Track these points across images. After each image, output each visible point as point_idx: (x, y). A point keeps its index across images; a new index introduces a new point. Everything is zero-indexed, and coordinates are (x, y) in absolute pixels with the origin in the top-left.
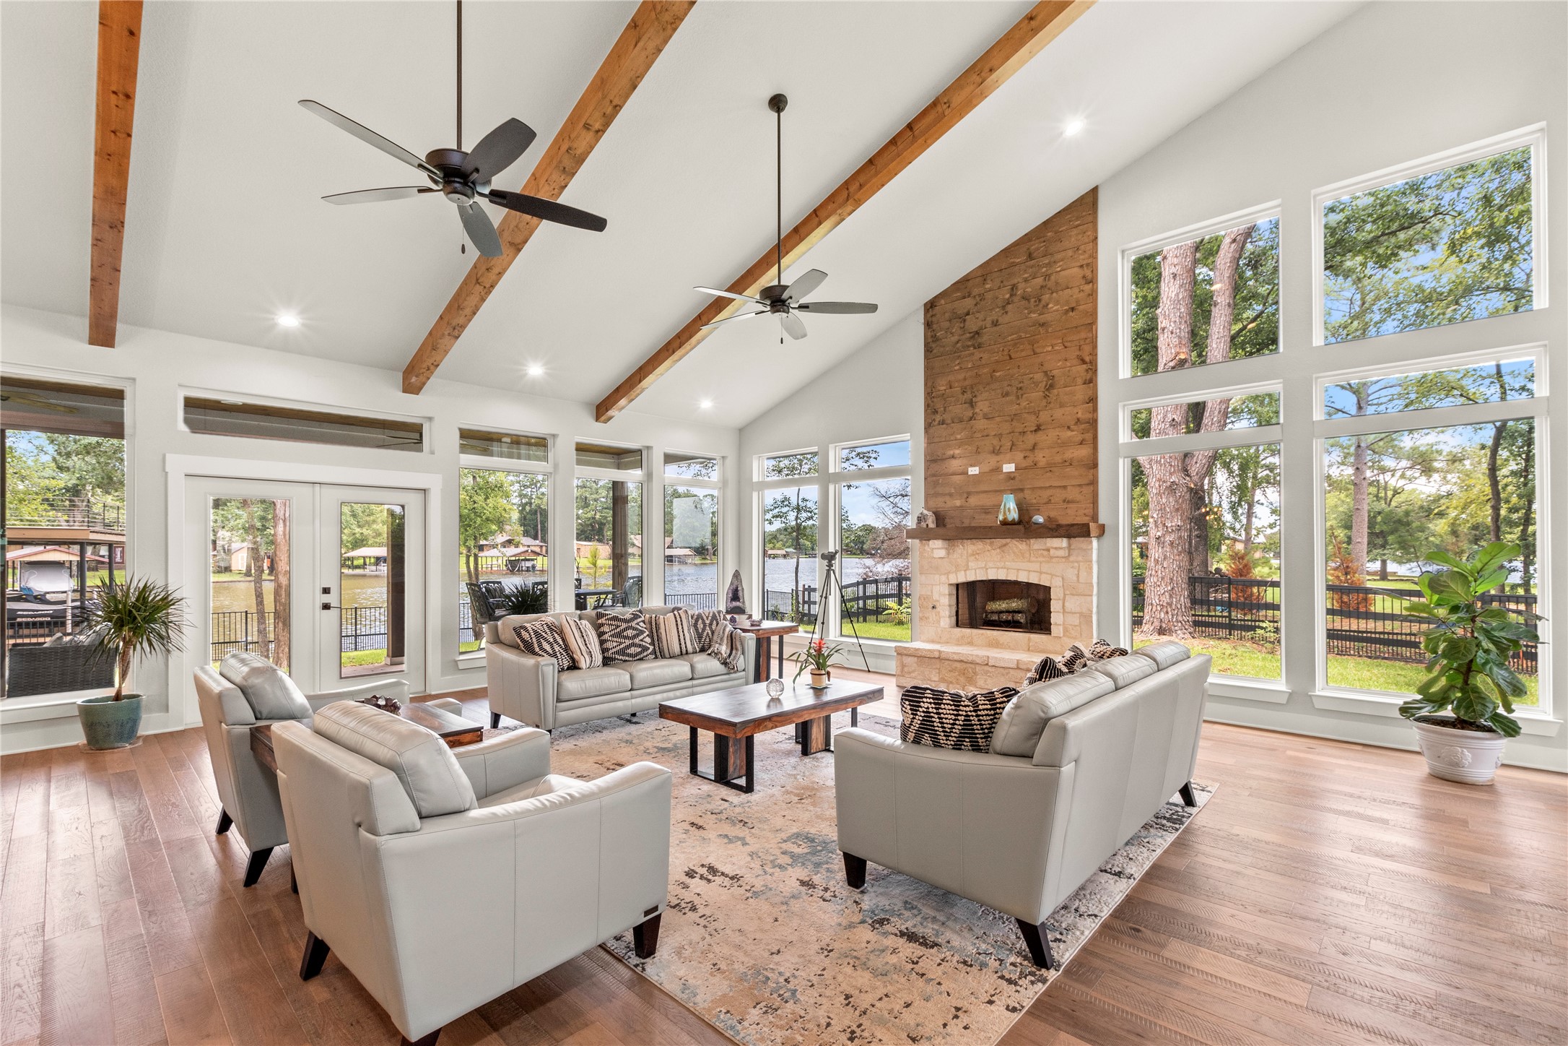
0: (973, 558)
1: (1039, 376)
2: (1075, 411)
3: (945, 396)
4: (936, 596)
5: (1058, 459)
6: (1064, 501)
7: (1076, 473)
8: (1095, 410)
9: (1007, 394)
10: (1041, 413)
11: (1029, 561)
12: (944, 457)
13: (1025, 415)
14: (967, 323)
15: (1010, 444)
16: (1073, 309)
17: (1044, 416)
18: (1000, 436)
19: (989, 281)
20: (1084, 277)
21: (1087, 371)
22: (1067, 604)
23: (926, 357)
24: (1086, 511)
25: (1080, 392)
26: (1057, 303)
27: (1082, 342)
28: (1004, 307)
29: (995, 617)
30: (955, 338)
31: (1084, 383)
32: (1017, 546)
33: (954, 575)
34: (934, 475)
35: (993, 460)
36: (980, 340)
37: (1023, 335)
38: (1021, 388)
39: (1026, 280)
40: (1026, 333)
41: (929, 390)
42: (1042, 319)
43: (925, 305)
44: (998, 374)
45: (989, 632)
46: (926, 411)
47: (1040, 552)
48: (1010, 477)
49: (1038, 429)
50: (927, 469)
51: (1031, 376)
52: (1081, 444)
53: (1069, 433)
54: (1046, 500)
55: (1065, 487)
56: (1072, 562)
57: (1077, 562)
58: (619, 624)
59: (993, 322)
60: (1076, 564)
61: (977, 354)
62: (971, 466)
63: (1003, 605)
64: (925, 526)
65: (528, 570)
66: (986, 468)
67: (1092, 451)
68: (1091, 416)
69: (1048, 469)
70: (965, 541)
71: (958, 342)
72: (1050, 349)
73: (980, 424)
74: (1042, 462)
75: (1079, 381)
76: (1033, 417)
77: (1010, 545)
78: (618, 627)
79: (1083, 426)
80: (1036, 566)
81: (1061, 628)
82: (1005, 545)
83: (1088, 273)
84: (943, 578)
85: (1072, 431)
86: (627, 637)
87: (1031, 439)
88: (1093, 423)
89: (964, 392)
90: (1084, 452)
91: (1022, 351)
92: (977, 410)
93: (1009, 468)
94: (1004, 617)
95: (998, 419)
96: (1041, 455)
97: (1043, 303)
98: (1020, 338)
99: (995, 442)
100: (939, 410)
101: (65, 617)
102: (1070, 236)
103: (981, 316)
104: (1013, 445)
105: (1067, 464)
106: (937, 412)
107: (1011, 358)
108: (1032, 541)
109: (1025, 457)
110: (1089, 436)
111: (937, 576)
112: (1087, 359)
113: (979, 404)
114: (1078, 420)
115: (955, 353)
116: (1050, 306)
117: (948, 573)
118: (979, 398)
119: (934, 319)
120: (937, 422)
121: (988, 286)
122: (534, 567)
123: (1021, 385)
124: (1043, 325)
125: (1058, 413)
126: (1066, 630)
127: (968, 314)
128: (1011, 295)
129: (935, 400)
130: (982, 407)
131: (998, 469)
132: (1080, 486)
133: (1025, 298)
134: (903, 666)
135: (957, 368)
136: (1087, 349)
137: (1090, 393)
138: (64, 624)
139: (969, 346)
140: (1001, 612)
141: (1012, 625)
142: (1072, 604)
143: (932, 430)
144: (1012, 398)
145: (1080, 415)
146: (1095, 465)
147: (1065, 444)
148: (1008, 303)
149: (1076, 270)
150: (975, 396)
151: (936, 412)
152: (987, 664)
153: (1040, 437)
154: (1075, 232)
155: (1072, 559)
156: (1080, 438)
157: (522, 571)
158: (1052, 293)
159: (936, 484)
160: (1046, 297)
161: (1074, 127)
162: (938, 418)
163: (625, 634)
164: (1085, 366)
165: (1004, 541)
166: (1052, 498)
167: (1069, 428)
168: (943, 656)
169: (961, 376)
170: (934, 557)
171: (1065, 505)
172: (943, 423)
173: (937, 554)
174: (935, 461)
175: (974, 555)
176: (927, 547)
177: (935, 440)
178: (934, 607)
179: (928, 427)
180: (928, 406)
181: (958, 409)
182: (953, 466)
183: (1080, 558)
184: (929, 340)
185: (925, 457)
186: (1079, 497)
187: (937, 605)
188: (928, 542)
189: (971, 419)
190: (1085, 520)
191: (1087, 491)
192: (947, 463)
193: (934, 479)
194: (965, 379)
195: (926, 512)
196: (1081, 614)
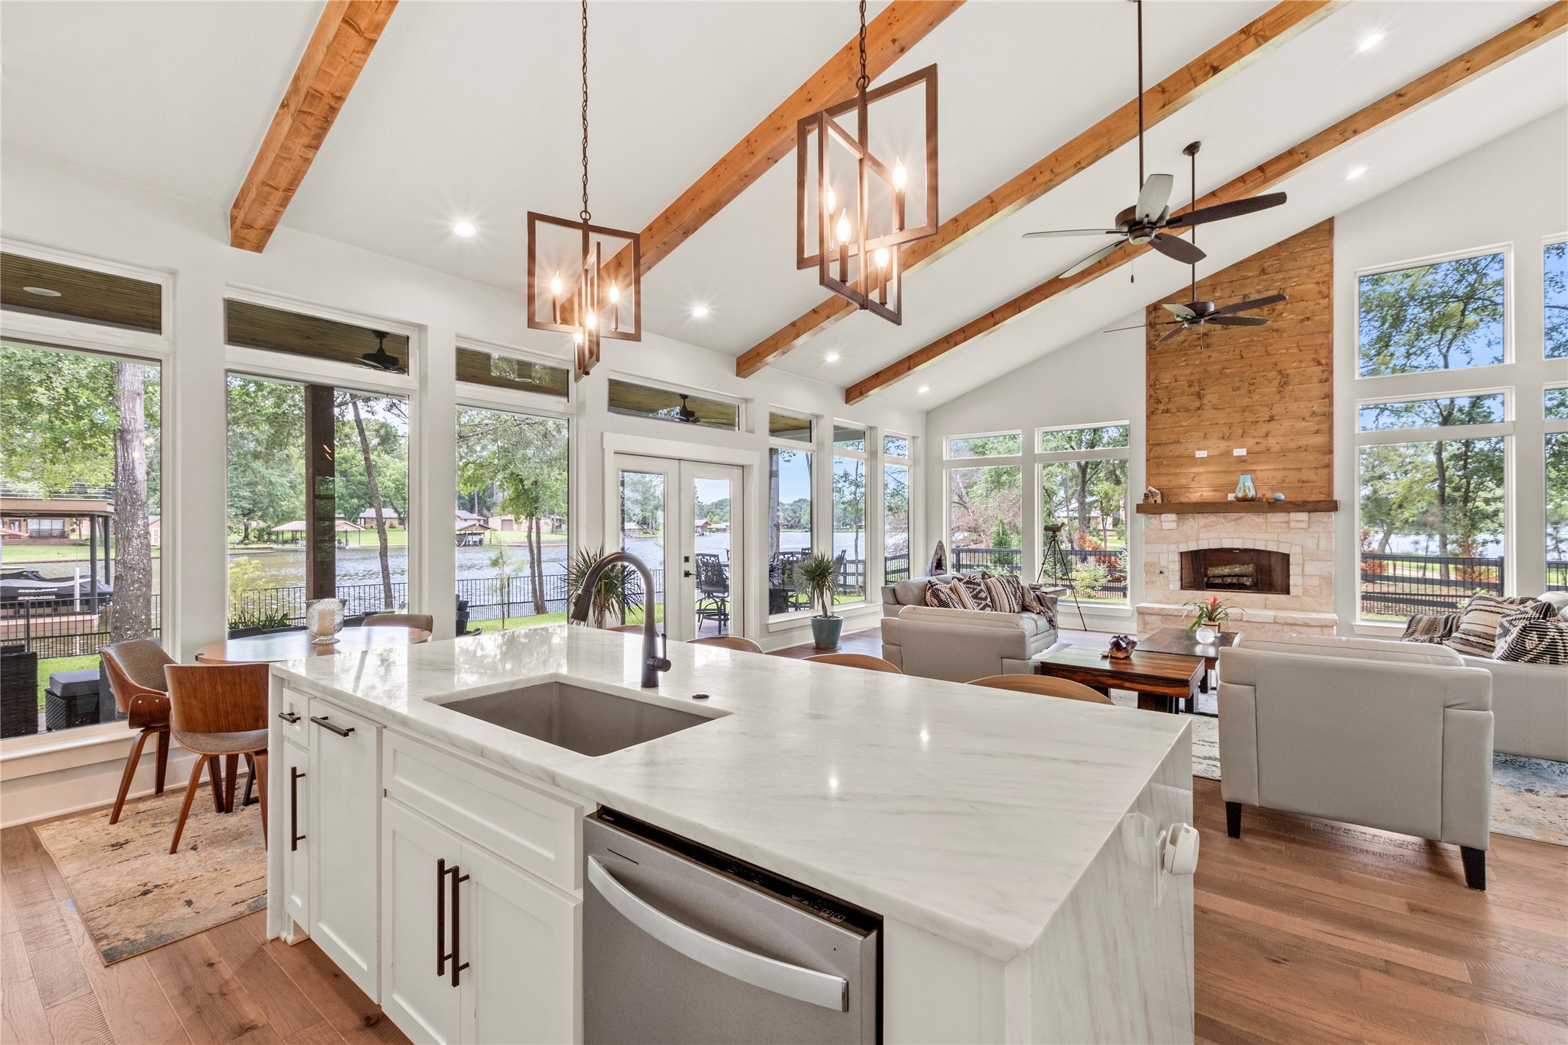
0: (1206, 529)
1: (1273, 374)
2: (1311, 405)
3: (1170, 388)
4: (1163, 563)
5: (1293, 445)
6: (1299, 481)
7: (1311, 458)
8: (1331, 404)
9: (1238, 389)
10: (1275, 406)
11: (1266, 532)
12: (1168, 441)
13: (1258, 407)
15: (1241, 431)
16: (1308, 319)
17: (1277, 409)
18: (1231, 425)
20: (1320, 292)
21: (1323, 371)
22: (1306, 568)
23: (1148, 353)
24: (1321, 490)
25: (1316, 389)
26: (1292, 312)
27: (1318, 347)
29: (1219, 581)
31: (1320, 382)
32: (1253, 519)
33: (1185, 544)
34: (1157, 457)
35: (1223, 445)
36: (1208, 341)
37: (1256, 339)
38: (1253, 384)
40: (1259, 336)
41: (1152, 382)
42: (1276, 325)
43: (1148, 308)
44: (1228, 371)
46: (1148, 401)
47: (1278, 524)
48: (1241, 460)
49: (1271, 419)
50: (1149, 451)
51: (1264, 373)
52: (1317, 433)
53: (1304, 424)
54: (1280, 481)
55: (1300, 470)
56: (1312, 533)
57: (1317, 533)
58: (975, 587)
60: (1316, 535)
61: (1206, 353)
62: (1199, 449)
63: (1226, 570)
64: (1153, 502)
65: (475, 544)
66: (1215, 452)
67: (1327, 439)
68: (1327, 410)
69: (1282, 454)
70: (1197, 515)
71: (1184, 342)
72: (1285, 351)
73: (1209, 414)
74: (1276, 448)
75: (1315, 380)
76: (1266, 409)
77: (1245, 518)
78: (974, 589)
79: (1319, 418)
80: (1274, 537)
81: (1301, 589)
82: (1239, 519)
83: (1324, 289)
84: (1173, 547)
85: (1307, 422)
86: (981, 599)
87: (1263, 428)
88: (1329, 416)
89: (1190, 386)
90: (1319, 440)
91: (1254, 352)
92: (1205, 401)
93: (1240, 452)
94: (1228, 580)
95: (1228, 410)
96: (1274, 442)
97: (1277, 312)
98: (1253, 341)
99: (1226, 430)
100: (1163, 401)
101: (72, 595)
102: (1306, 257)
104: (1244, 432)
105: (1302, 449)
106: (1161, 402)
107: (1242, 358)
108: (1269, 515)
109: (1257, 443)
110: (1324, 427)
111: (1166, 546)
112: (1323, 361)
113: (1207, 396)
114: (1314, 412)
115: (1181, 350)
116: (1285, 315)
117: (1177, 543)
118: (1208, 391)
119: (1156, 320)
120: (1160, 411)
121: (1217, 295)
122: (481, 541)
123: (1254, 381)
124: (1277, 331)
125: (1293, 407)
126: (1305, 590)
129: (1159, 391)
130: (1211, 397)
131: (1228, 453)
132: (1316, 468)
134: (1145, 624)
135: (1183, 364)
136: (1323, 353)
137: (1326, 390)
138: (72, 603)
140: (1225, 576)
141: (1240, 587)
142: (1311, 568)
143: (1154, 418)
144: (1243, 391)
145: (1315, 409)
146: (1331, 452)
147: (1301, 433)
149: (1311, 286)
150: (1203, 389)
151: (1159, 402)
153: (1273, 426)
154: (1311, 253)
155: (1311, 530)
156: (1315, 428)
157: (469, 545)
158: (1287, 304)
159: (1159, 465)
160: (1280, 308)
161: (1356, 173)
162: (1162, 407)
163: (980, 595)
164: (1321, 368)
165: (1238, 515)
166: (1286, 479)
167: (1304, 419)
169: (1187, 372)
170: (1162, 529)
171: (1300, 484)
172: (1167, 412)
173: (1166, 526)
174: (1158, 445)
175: (1205, 527)
176: (1154, 520)
177: (1159, 426)
178: (1161, 572)
179: (1150, 415)
180: (1151, 396)
181: (1184, 400)
182: (1178, 450)
183: (1320, 530)
184: (1152, 338)
185: (1147, 441)
186: (1314, 478)
187: (1165, 571)
188: (1157, 516)
189: (1199, 409)
190: (1322, 497)
191: (1323, 472)
192: (1172, 447)
193: (1158, 460)
194: (1192, 374)
195: (1153, 489)
196: (1321, 577)
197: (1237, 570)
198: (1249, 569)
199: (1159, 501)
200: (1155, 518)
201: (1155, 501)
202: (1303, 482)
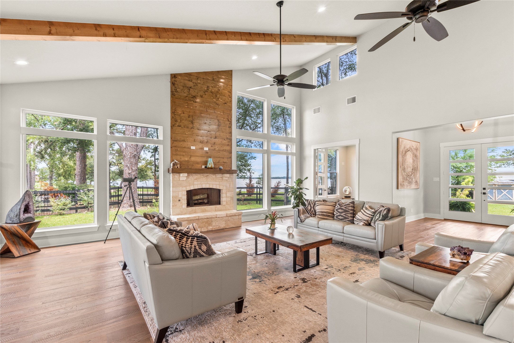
0: (196, 180)
1: (216, 121)
2: (226, 135)
3: (181, 116)
4: (180, 196)
5: (222, 149)
6: (223, 162)
7: (226, 154)
8: (231, 136)
9: (206, 123)
11: (216, 181)
12: (180, 140)
14: (190, 91)
16: (226, 103)
18: (203, 137)
19: (199, 80)
20: (229, 95)
21: (229, 124)
22: (227, 194)
24: (229, 166)
25: (228, 130)
26: (221, 99)
27: (228, 115)
28: (204, 92)
29: (196, 202)
30: (186, 95)
31: (229, 127)
32: (212, 176)
33: (189, 187)
34: (175, 147)
35: (200, 145)
36: (196, 100)
38: (210, 123)
39: (212, 87)
40: (212, 104)
41: (173, 111)
42: (217, 102)
43: (171, 75)
45: (202, 207)
46: (171, 119)
47: (219, 178)
48: (208, 152)
49: (216, 138)
51: (214, 119)
52: (228, 145)
53: (225, 141)
54: (218, 161)
55: (223, 158)
57: (230, 181)
59: (201, 96)
60: (229, 182)
62: (192, 146)
63: (198, 197)
64: (177, 167)
66: (198, 148)
68: (230, 138)
69: (219, 152)
70: (193, 174)
71: (187, 97)
73: (196, 131)
74: (217, 149)
75: (228, 126)
76: (214, 134)
77: (209, 176)
79: (228, 140)
80: (218, 183)
82: (207, 176)
84: (184, 188)
85: (226, 141)
87: (213, 141)
88: (231, 140)
89: (189, 117)
90: (228, 148)
92: (194, 126)
93: (206, 149)
94: (200, 201)
96: (217, 147)
97: (217, 97)
99: (201, 139)
100: (178, 121)
103: (196, 91)
104: (207, 141)
105: (224, 151)
106: (177, 121)
107: (207, 111)
108: (217, 175)
109: (211, 146)
110: (230, 144)
111: (181, 188)
112: (230, 120)
113: (195, 123)
114: (227, 138)
115: (185, 100)
116: (220, 99)
117: (186, 186)
119: (175, 82)
120: (177, 125)
123: (210, 121)
124: (217, 104)
125: (222, 134)
126: (227, 202)
127: (191, 88)
128: (207, 89)
129: (176, 116)
131: (202, 149)
132: (228, 158)
133: (212, 92)
135: (186, 106)
136: (229, 117)
139: (191, 100)
140: (198, 200)
141: (204, 204)
142: (229, 194)
143: (174, 128)
145: (228, 136)
146: (231, 153)
147: (223, 145)
148: (206, 91)
149: (227, 92)
150: (194, 120)
152: (216, 217)
156: (227, 143)
158: (220, 95)
159: (176, 150)
160: (218, 96)
161: (254, 57)
164: (229, 122)
165: (207, 174)
167: (225, 139)
168: (200, 218)
169: (188, 110)
170: (179, 180)
171: (223, 164)
172: (180, 127)
173: (181, 179)
174: (176, 141)
175: (196, 179)
176: (177, 176)
177: (176, 132)
178: (179, 200)
179: (172, 126)
180: (173, 117)
181: (186, 123)
182: (185, 144)
183: (230, 180)
184: (173, 90)
185: (171, 138)
186: (227, 161)
187: (181, 199)
188: (178, 174)
189: (192, 128)
190: (229, 169)
191: (229, 159)
192: (182, 143)
193: (176, 148)
194: (190, 112)
195: (177, 161)
196: (231, 197)
197: (202, 197)
198: (206, 196)
199: (179, 167)
200: (177, 175)
201: (178, 167)
202: (224, 163)
